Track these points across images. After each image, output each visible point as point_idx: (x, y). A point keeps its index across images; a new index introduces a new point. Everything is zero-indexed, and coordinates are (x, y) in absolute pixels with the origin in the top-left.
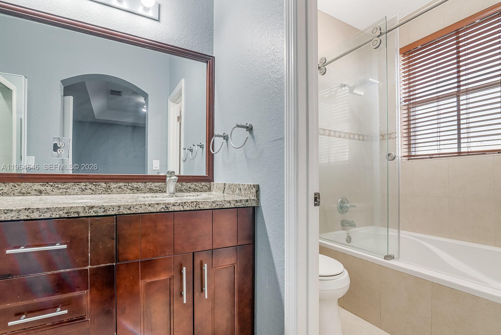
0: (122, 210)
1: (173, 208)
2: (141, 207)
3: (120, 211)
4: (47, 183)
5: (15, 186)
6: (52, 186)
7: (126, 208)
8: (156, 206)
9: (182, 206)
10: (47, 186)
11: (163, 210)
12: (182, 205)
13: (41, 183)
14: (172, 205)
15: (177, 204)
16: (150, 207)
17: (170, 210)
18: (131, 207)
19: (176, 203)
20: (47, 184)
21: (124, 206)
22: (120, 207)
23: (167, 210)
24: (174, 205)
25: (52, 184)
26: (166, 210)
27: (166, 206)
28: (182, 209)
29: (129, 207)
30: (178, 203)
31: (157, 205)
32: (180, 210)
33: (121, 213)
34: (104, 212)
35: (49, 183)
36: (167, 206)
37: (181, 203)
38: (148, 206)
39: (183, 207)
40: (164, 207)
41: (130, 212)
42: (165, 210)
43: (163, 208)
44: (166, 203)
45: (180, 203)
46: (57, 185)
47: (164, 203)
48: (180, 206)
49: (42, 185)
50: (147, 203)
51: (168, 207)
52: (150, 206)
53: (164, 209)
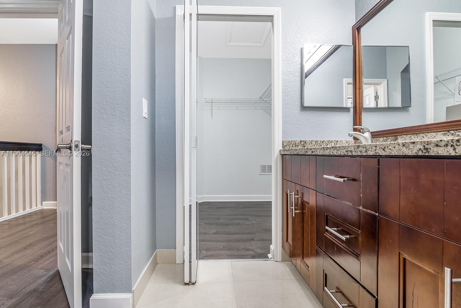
0: (378, 151)
1: (435, 150)
2: (395, 148)
3: (377, 151)
4: (448, 131)
5: (424, 137)
6: (452, 134)
7: (381, 148)
8: (411, 146)
9: (453, 148)
10: (448, 135)
11: (420, 153)
12: (452, 146)
13: (443, 132)
14: (434, 145)
15: (443, 144)
16: (404, 148)
17: (432, 154)
18: (385, 148)
19: (441, 141)
20: (448, 133)
21: (380, 145)
22: (377, 147)
23: (427, 154)
24: (437, 146)
25: (452, 132)
26: (425, 153)
27: (424, 146)
28: (453, 153)
29: (384, 147)
30: (444, 141)
31: (413, 145)
32: (448, 154)
33: (378, 154)
34: (366, 152)
35: (449, 131)
36: (426, 147)
37: (450, 142)
38: (402, 145)
39: (455, 149)
40: (422, 147)
41: (384, 153)
42: (423, 154)
43: (420, 149)
44: (424, 142)
45: (449, 140)
46: (457, 134)
47: (421, 142)
48: (449, 147)
49: (444, 135)
50: (401, 142)
51: (427, 149)
52: (404, 145)
53: (422, 152)
